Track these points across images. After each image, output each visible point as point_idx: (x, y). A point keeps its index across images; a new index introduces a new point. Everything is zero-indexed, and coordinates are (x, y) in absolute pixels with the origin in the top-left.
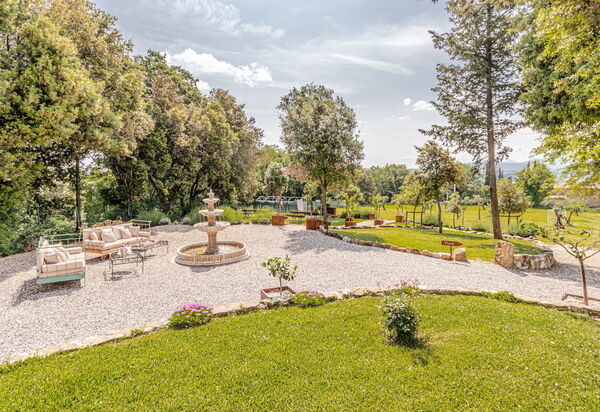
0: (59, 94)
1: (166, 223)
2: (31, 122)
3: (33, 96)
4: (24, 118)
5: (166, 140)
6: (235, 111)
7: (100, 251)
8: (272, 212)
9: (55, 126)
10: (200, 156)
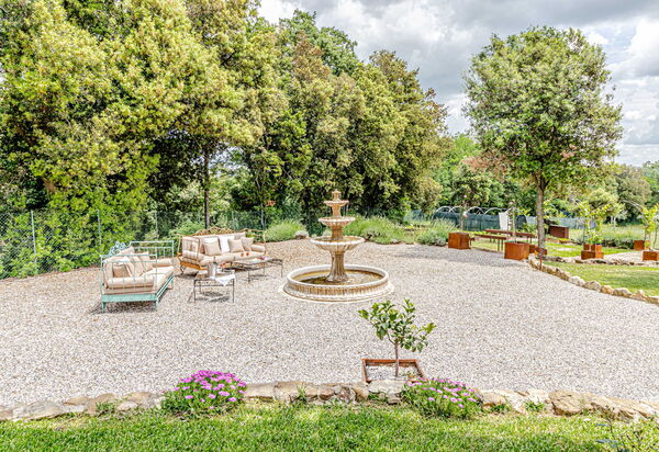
0: (162, 65)
1: (302, 237)
2: (133, 102)
3: (134, 70)
4: (126, 97)
5: (304, 124)
6: (405, 81)
7: (198, 266)
8: (447, 228)
9: (157, 106)
10: (352, 146)
